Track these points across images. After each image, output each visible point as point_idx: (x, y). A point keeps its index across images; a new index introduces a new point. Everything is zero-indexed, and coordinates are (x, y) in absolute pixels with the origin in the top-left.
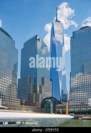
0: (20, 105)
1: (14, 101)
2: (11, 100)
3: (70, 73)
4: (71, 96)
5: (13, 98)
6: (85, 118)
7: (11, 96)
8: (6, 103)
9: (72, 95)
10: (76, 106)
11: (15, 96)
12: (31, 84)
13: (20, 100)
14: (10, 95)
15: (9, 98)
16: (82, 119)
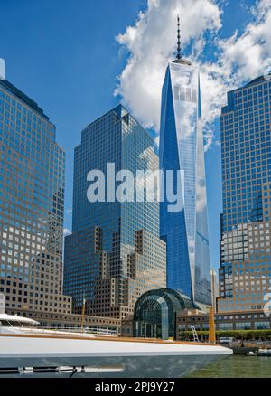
0: (71, 314)
1: (54, 301)
2: (44, 300)
3: (221, 215)
4: (224, 286)
5: (52, 291)
6: (266, 351)
7: (44, 286)
8: (31, 307)
9: (227, 281)
10: (240, 314)
11: (56, 286)
12: (104, 252)
13: (71, 298)
14: (42, 282)
15: (40, 292)
16: (258, 355)
